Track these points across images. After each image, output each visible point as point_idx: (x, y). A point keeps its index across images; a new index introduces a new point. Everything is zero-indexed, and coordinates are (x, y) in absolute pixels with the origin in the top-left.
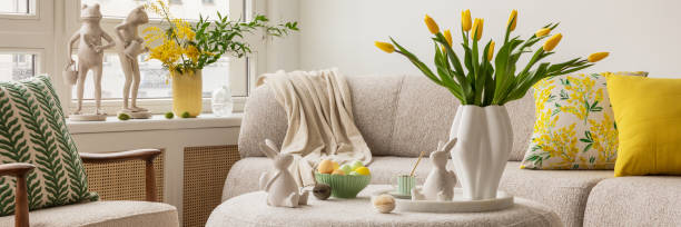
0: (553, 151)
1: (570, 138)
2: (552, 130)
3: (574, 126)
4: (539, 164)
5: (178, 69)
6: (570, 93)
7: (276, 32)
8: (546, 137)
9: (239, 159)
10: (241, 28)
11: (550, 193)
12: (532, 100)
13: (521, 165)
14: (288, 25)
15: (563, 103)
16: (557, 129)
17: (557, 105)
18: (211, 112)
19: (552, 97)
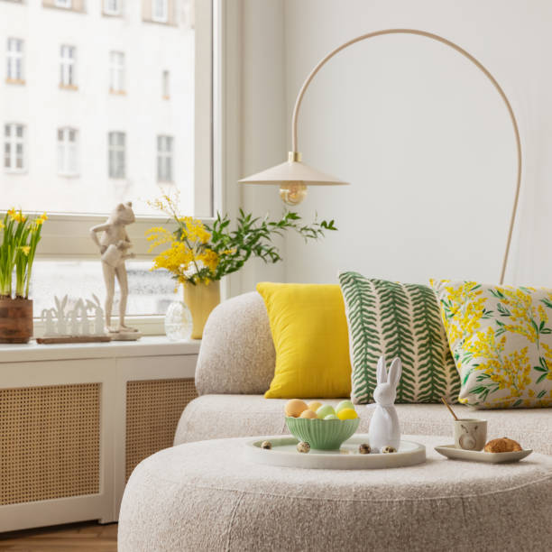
0: (504, 381)
1: (524, 366)
2: (502, 355)
3: (526, 350)
5: (191, 280)
6: (509, 308)
7: (311, 233)
8: (497, 364)
10: (269, 228)
14: (324, 224)
15: (506, 321)
16: (507, 353)
17: (498, 323)
18: (164, 335)
19: (486, 313)
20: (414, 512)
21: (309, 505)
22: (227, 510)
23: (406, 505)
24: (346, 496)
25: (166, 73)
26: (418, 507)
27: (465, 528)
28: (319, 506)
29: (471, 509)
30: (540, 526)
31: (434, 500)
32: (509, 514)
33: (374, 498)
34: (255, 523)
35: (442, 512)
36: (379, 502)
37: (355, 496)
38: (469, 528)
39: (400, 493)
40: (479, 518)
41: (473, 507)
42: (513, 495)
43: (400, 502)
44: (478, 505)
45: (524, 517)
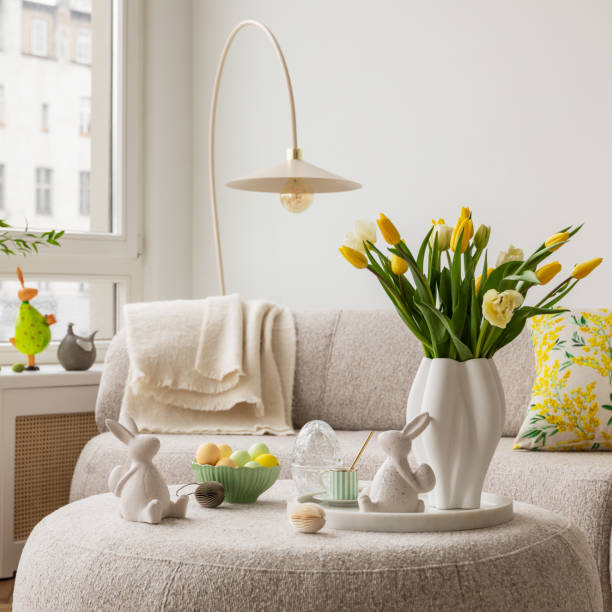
0: (562, 424)
1: (588, 405)
2: (562, 392)
3: (593, 385)
4: (540, 443)
6: (587, 337)
8: (553, 403)
9: (96, 433)
11: (560, 488)
12: (530, 346)
13: (515, 443)
15: (577, 352)
16: (568, 390)
17: (568, 355)
20: (399, 586)
21: (264, 579)
22: (157, 587)
23: (388, 576)
24: (313, 566)
25: (45, 107)
26: (404, 579)
27: (462, 605)
28: (279, 580)
29: (468, 580)
30: (549, 598)
31: (424, 570)
32: (514, 585)
33: (348, 569)
34: (195, 604)
35: (434, 585)
36: (354, 574)
37: (324, 566)
38: (467, 603)
39: (380, 561)
40: (478, 592)
41: (471, 577)
42: (516, 559)
43: (381, 573)
44: (477, 575)
45: (531, 587)
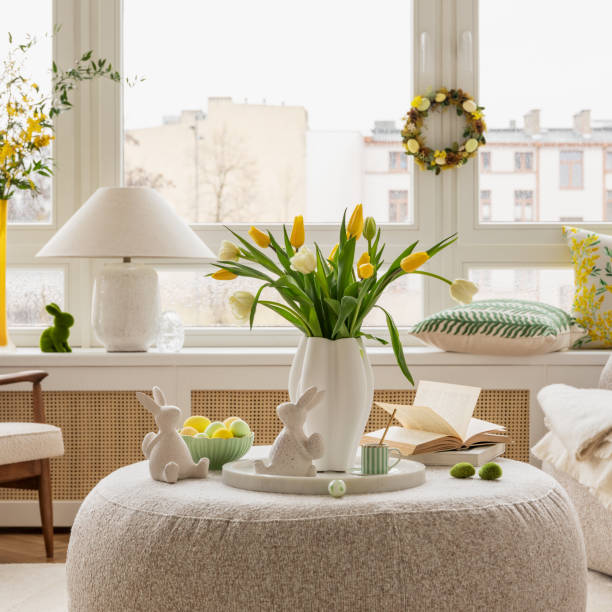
17: (602, 282)
19: (596, 270)
